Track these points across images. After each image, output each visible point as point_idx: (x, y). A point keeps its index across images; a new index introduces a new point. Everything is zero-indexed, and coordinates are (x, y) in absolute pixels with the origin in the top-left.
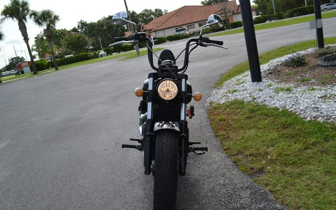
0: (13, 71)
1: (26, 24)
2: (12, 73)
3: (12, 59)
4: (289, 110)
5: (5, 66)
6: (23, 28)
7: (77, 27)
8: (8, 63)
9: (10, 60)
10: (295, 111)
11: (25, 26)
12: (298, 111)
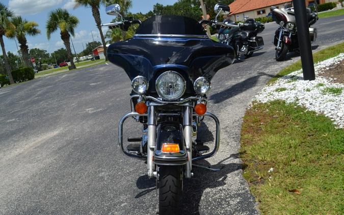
0: (90, 57)
1: (99, 10)
2: (89, 58)
3: (90, 44)
4: (326, 116)
5: (82, 51)
6: (96, 14)
7: (152, 11)
8: (85, 48)
9: (87, 45)
10: (331, 117)
11: (98, 12)
12: (335, 117)
